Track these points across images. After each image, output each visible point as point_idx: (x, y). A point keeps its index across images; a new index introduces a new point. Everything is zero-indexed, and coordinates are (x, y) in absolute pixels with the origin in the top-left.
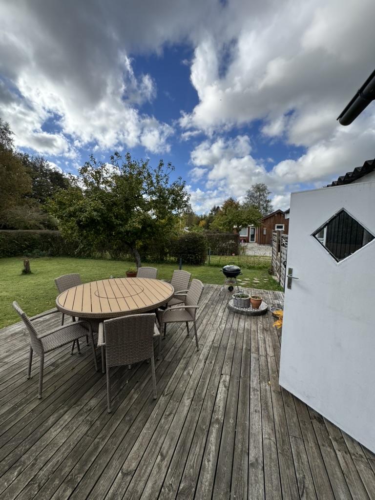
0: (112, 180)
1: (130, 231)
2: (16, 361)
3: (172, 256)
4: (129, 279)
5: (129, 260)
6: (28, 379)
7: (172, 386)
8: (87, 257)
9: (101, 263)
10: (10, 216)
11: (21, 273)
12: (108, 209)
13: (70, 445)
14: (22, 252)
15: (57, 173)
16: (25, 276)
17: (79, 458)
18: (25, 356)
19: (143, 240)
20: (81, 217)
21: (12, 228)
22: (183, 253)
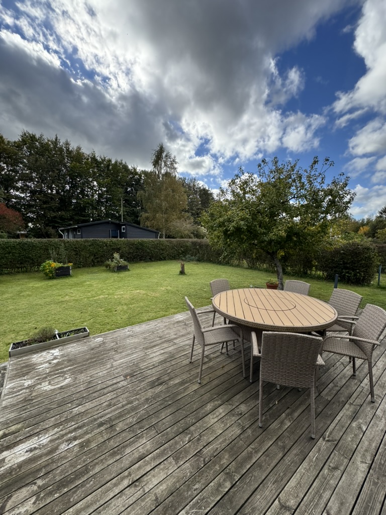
0: (257, 188)
1: (273, 240)
2: (182, 344)
3: (320, 270)
4: (270, 291)
5: (266, 271)
6: (191, 362)
7: (334, 433)
8: (226, 264)
9: (238, 271)
10: (173, 228)
11: (179, 273)
12: (253, 218)
13: (226, 439)
14: (179, 256)
15: (204, 189)
16: (181, 276)
17: (235, 457)
18: (187, 342)
19: (286, 250)
20: (229, 227)
21: (173, 238)
22: (335, 267)
